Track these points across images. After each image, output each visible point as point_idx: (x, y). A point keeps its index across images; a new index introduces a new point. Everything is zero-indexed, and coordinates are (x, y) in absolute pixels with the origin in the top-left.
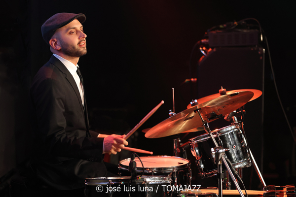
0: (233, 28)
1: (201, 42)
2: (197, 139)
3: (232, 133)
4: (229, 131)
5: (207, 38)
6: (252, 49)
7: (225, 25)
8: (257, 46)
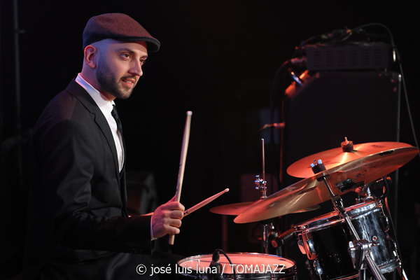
0: (345, 39)
1: (290, 62)
2: (310, 226)
3: (369, 216)
4: (364, 213)
5: (299, 55)
6: (380, 75)
7: (330, 35)
8: (386, 70)
